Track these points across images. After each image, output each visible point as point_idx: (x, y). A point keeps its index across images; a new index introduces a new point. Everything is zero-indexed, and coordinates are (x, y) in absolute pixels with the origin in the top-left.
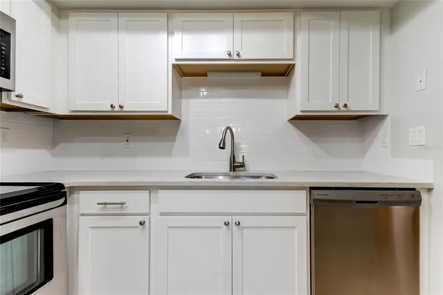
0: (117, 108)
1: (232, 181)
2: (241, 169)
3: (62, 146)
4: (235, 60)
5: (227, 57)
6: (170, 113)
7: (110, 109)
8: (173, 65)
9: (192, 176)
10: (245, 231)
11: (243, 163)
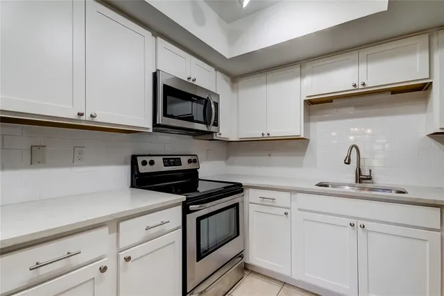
0: (266, 135)
1: (358, 191)
2: (368, 181)
3: (231, 159)
4: (361, 89)
5: (353, 88)
6: (302, 136)
7: (261, 136)
8: (305, 101)
9: (320, 185)
10: (370, 234)
11: (370, 176)
